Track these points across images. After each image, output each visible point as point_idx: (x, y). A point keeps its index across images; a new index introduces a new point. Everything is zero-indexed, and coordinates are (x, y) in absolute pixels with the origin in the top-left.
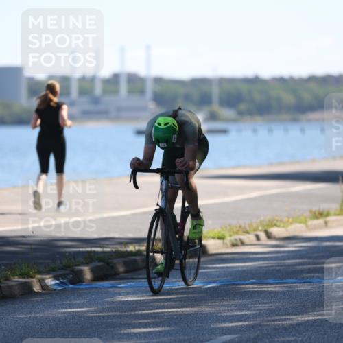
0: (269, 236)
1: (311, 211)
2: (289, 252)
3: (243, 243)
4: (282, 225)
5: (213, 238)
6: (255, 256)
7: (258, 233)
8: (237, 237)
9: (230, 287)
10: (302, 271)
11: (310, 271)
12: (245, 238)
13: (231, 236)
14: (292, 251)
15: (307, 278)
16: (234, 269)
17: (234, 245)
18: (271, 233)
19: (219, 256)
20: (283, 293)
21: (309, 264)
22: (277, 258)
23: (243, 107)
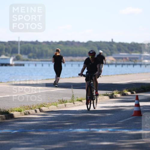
0: (41, 111)
1: (59, 100)
2: (49, 117)
3: (29, 114)
4: (46, 106)
5: (16, 111)
6: (34, 119)
7: (36, 109)
8: (27, 111)
9: (23, 132)
10: (55, 126)
11: (58, 126)
12: (30, 111)
13: (24, 110)
14: (51, 117)
15: (57, 129)
16: (25, 125)
17: (25, 114)
18: (42, 109)
19: (19, 119)
20: (46, 135)
21: (57, 123)
22: (44, 120)
23: (31, 54)
